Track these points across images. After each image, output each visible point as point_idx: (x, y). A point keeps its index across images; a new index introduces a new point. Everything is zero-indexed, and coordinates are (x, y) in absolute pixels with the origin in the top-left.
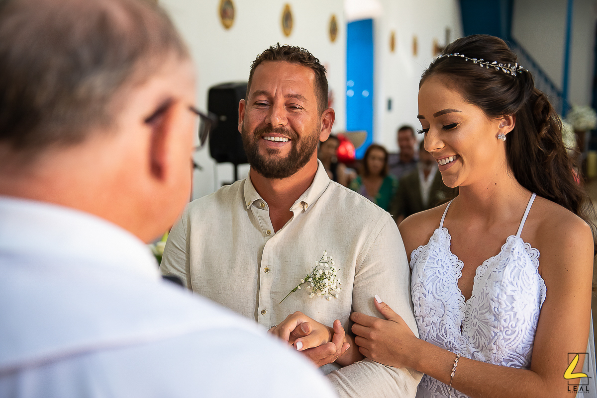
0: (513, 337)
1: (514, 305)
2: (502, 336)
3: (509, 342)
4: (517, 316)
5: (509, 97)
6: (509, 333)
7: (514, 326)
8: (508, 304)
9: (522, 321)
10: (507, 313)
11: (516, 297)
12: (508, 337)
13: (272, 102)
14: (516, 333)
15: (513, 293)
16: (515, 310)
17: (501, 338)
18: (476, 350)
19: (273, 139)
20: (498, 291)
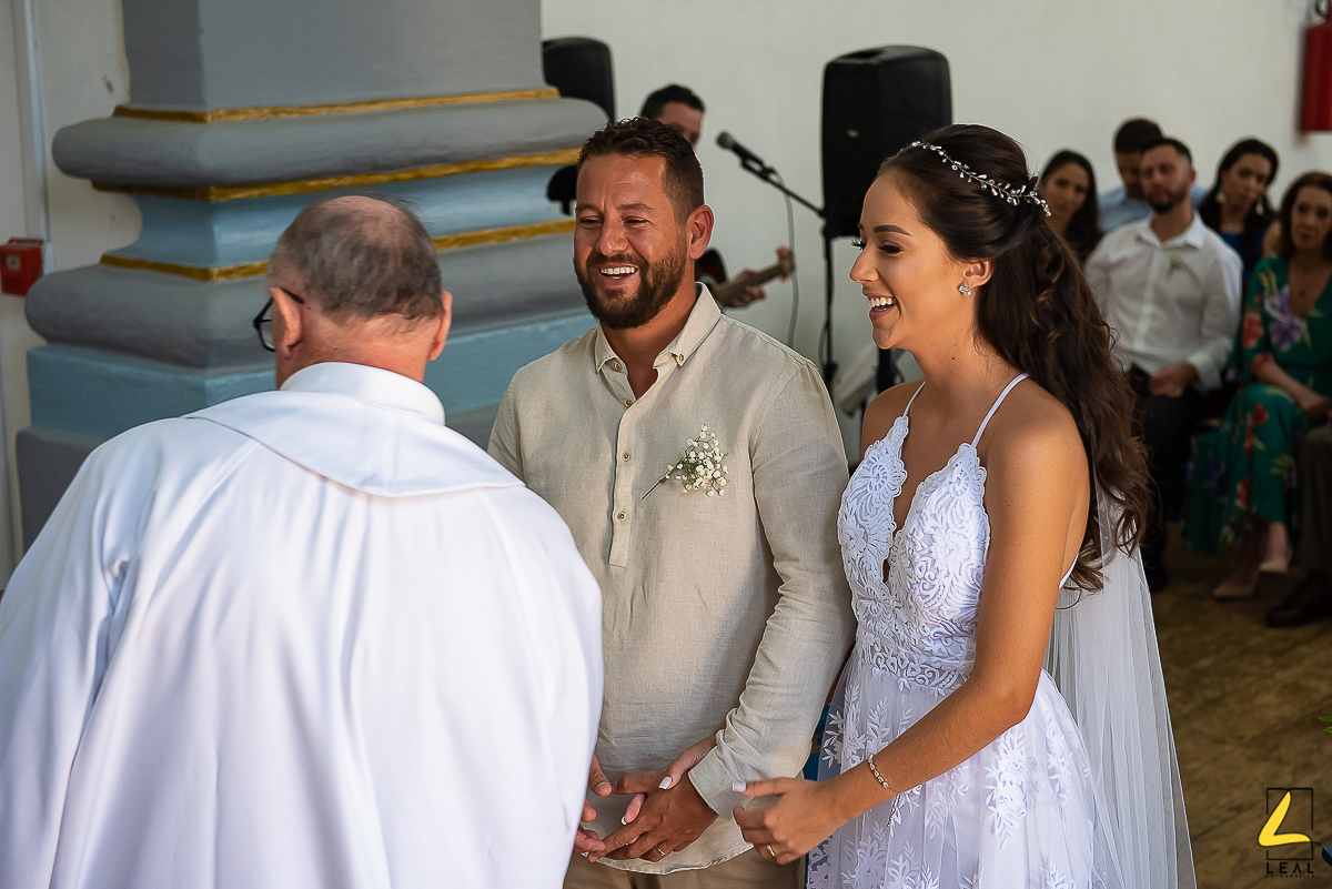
0: (932, 593)
1: (932, 548)
2: (918, 590)
3: (927, 599)
4: (937, 565)
5: (993, 231)
6: (927, 587)
7: (933, 577)
8: (925, 545)
9: (944, 573)
10: (923, 559)
11: (937, 538)
12: (926, 593)
13: (602, 218)
14: (936, 588)
15: (933, 531)
16: (933, 555)
17: (917, 593)
18: (899, 605)
19: (610, 271)
20: (915, 525)
